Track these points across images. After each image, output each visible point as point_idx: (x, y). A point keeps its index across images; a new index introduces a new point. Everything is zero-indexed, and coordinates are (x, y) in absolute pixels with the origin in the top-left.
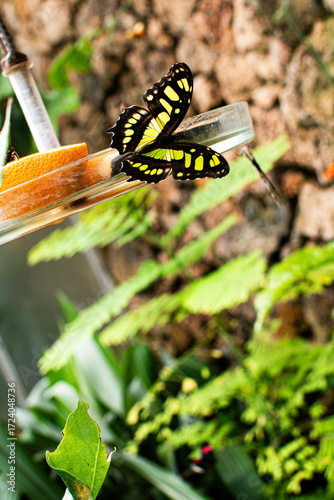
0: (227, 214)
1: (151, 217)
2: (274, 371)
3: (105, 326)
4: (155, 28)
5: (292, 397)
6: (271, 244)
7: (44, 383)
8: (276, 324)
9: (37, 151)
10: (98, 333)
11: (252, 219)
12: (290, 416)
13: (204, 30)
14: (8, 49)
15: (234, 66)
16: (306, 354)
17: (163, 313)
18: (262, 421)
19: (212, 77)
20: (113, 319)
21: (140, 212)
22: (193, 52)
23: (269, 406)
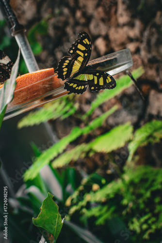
0: (113, 104)
1: (77, 106)
2: (137, 180)
3: (55, 158)
4: (78, 14)
5: (146, 193)
6: (135, 119)
7: (24, 186)
8: (137, 158)
9: (28, 72)
10: (51, 162)
11: (126, 107)
12: (144, 202)
13: (102, 15)
14: (14, 23)
15: (117, 32)
16: (152, 172)
17: (83, 152)
18: (131, 205)
19: (106, 38)
20: (59, 155)
21: (71, 103)
22: (97, 26)
23: (134, 197)
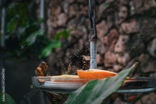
13: (106, 41)
14: (94, 34)
15: (111, 55)
19: (103, 56)
22: (100, 46)
